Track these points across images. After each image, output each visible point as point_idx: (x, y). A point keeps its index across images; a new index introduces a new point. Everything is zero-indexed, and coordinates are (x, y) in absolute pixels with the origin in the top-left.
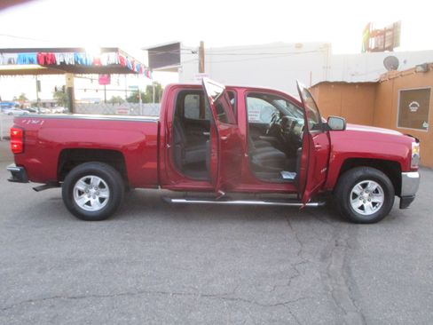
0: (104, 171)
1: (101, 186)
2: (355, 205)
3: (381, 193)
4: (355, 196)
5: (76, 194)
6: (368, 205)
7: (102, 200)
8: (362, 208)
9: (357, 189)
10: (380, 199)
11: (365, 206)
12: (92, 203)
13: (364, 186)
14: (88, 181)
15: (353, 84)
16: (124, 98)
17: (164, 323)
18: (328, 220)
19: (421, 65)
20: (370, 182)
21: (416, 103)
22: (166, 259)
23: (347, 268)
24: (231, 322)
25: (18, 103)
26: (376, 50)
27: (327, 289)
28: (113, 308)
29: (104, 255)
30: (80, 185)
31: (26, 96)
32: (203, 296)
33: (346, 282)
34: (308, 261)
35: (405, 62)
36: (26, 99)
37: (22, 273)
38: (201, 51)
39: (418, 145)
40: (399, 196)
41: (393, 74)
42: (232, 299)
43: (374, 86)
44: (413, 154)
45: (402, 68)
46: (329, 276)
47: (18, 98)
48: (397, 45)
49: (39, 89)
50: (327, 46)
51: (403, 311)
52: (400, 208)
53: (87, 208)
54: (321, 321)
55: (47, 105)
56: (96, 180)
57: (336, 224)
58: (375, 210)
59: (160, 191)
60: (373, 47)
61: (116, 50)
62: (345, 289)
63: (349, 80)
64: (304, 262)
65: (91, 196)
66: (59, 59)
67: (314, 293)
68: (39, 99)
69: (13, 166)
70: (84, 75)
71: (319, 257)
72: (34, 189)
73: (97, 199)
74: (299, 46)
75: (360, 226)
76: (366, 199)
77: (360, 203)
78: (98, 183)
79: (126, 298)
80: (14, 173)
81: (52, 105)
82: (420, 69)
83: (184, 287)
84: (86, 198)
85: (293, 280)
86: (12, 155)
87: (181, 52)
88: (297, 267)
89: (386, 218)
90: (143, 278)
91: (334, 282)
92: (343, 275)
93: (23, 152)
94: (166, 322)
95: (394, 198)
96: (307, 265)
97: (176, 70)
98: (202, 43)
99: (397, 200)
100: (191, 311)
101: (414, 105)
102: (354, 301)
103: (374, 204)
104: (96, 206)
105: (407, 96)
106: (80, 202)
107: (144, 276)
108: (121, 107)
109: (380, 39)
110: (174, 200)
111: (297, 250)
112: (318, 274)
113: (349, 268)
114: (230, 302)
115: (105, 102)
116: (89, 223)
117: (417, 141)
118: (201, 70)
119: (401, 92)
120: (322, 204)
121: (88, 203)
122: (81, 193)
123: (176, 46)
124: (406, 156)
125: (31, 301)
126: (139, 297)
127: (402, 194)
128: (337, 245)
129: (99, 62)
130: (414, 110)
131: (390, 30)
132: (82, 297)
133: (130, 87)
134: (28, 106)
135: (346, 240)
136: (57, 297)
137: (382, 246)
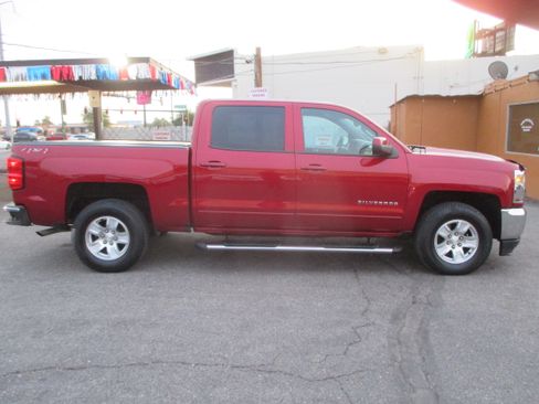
0: (123, 211)
1: (120, 229)
2: (442, 251)
3: (475, 236)
4: (441, 239)
5: (89, 240)
6: (458, 251)
7: (121, 246)
8: (450, 254)
9: (443, 231)
10: (473, 243)
11: (454, 252)
12: (109, 250)
13: (453, 227)
14: (103, 223)
15: (449, 99)
16: (170, 121)
17: (178, 402)
18: (408, 271)
19: (535, 73)
20: (460, 221)
21: (530, 121)
22: (194, 320)
23: (424, 333)
24: (263, 400)
25: (40, 128)
26: (484, 54)
27: (394, 359)
28: (118, 382)
29: (116, 316)
30: (94, 228)
31: (51, 120)
32: (233, 367)
33: (421, 350)
34: (374, 323)
35: (516, 69)
36: (50, 123)
37: (13, 338)
38: (258, 60)
39: (523, 173)
40: (499, 239)
41: (501, 83)
42: (270, 372)
43: (477, 100)
44: (516, 186)
45: (512, 76)
46: (400, 343)
47: (41, 122)
48: (511, 48)
49: (64, 111)
50: (419, 50)
51: (490, 388)
52: (500, 254)
53: (102, 257)
54: (380, 401)
55: (76, 130)
56: (113, 222)
57: (417, 275)
58: (468, 257)
59: (194, 234)
60: (480, 52)
61: (146, 60)
62: (418, 359)
63: (444, 94)
64: (368, 325)
65: (108, 242)
66: (77, 72)
67: (375, 364)
68: (64, 123)
69: (12, 206)
70: (117, 93)
71: (389, 317)
72: (38, 233)
73: (115, 245)
74: (382, 51)
75: (447, 277)
76: (455, 243)
77: (448, 248)
78: (116, 225)
79: (137, 369)
80: (13, 213)
81: (82, 130)
82: (534, 77)
83: (210, 356)
84: (100, 244)
85: (350, 348)
86: (11, 192)
87: (235, 61)
88: (358, 331)
89: (482, 267)
90: (161, 345)
91: (404, 349)
92: (417, 341)
93: (23, 188)
94: (182, 401)
95: (491, 243)
96: (371, 328)
97: (229, 84)
98: (258, 50)
99: (496, 244)
100: (215, 386)
101: (528, 124)
102: (426, 375)
103: (466, 250)
104: (114, 254)
105: (518, 111)
106: (94, 249)
107: (162, 342)
108: (160, 131)
109: (489, 41)
110: (209, 247)
111: (362, 309)
112: (384, 341)
113: (426, 332)
114: (267, 375)
115: (145, 125)
116: (105, 275)
117: (522, 168)
118: (258, 83)
119: (511, 107)
120: (397, 250)
121: (104, 251)
122: (94, 238)
123: (229, 54)
124: (506, 187)
125: (18, 372)
126: (152, 368)
127: (503, 236)
128: (414, 303)
129: (127, 76)
130: (527, 129)
131: (501, 30)
132: (82, 368)
133: (176, 107)
134: (53, 131)
135: (427, 296)
136: (51, 368)
137: (472, 305)
